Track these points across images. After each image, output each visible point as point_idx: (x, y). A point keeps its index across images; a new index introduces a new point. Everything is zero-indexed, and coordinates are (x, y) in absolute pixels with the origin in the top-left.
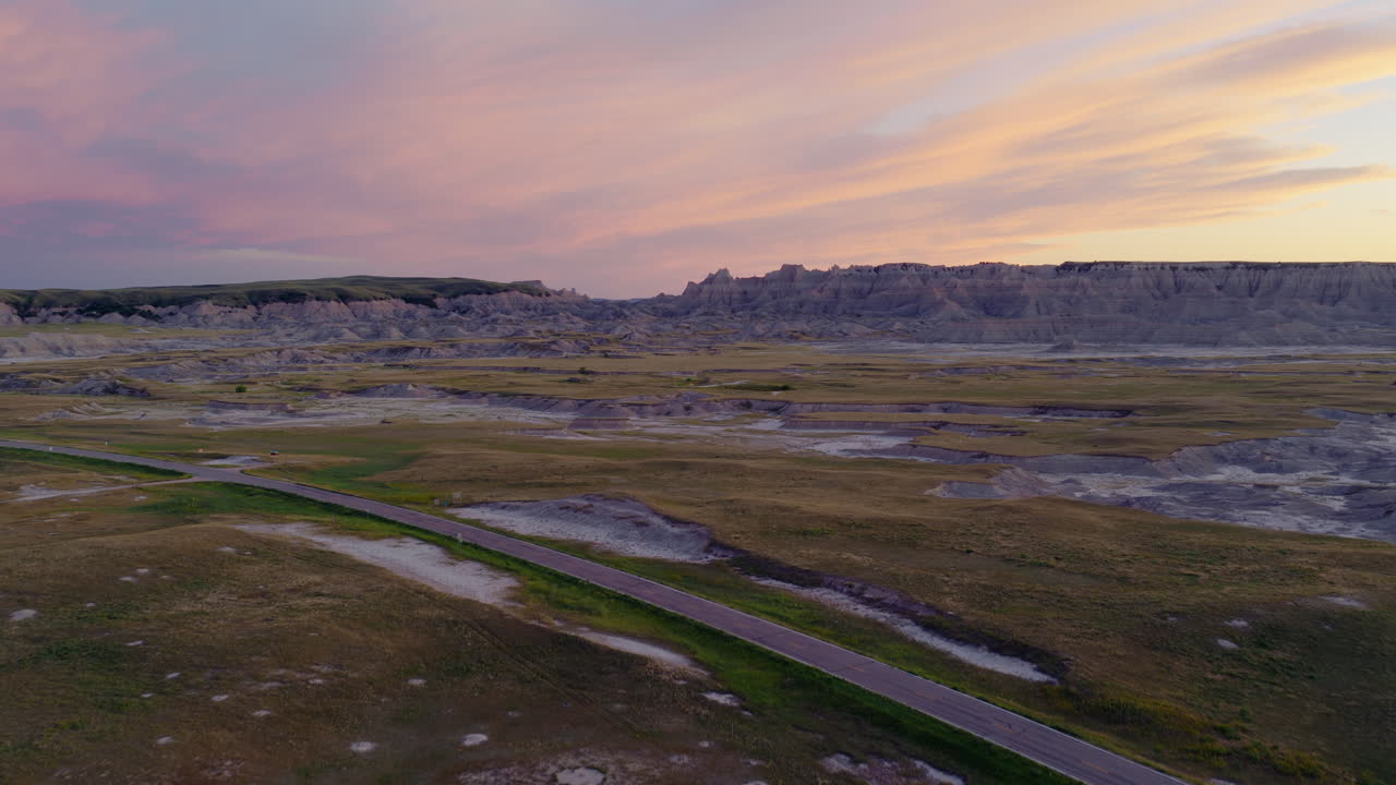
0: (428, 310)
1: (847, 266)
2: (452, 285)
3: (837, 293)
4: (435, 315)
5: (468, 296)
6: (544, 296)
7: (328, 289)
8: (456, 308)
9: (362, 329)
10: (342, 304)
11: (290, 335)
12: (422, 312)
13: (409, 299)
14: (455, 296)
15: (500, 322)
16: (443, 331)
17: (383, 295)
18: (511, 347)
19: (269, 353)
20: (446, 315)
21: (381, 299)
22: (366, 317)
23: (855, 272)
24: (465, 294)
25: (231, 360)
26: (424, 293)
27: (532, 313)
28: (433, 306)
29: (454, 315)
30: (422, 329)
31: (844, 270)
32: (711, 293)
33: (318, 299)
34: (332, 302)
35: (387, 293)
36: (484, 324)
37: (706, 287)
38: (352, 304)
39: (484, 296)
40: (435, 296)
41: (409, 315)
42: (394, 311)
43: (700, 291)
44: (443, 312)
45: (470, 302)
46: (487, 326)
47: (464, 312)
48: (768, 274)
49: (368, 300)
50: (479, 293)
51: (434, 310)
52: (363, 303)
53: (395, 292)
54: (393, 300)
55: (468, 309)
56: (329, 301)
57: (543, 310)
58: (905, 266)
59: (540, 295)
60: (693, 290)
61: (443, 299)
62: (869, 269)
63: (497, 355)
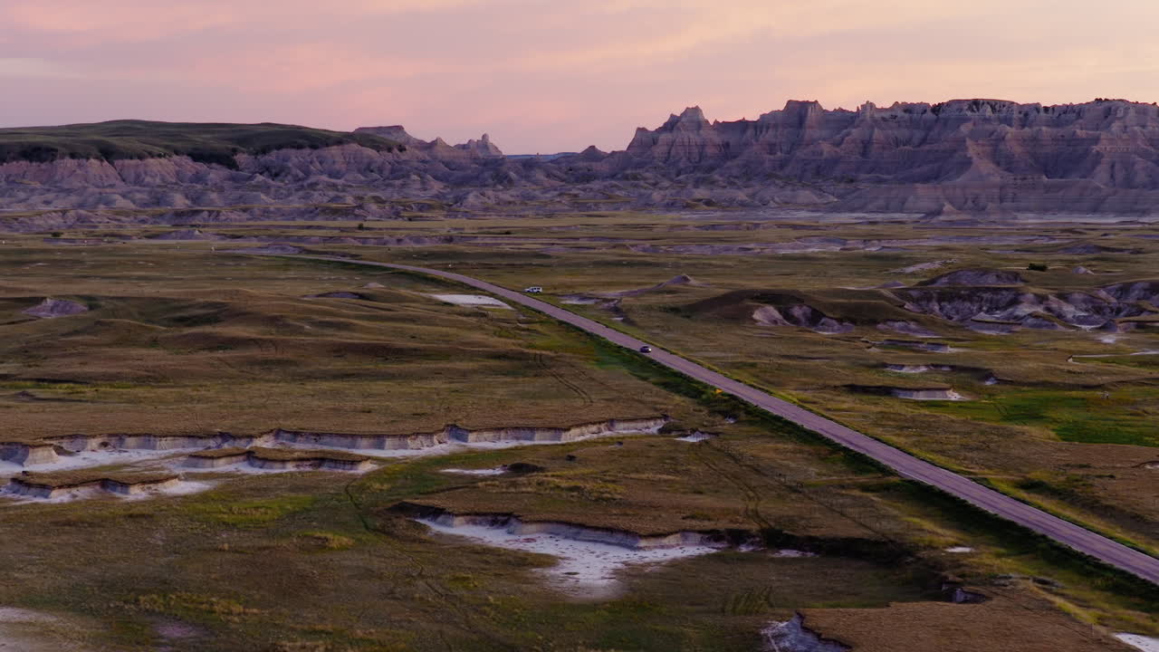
0: (225, 172)
1: (888, 105)
2: (260, 135)
3: (866, 145)
4: (233, 179)
5: (284, 151)
6: (396, 151)
7: (86, 142)
8: (265, 169)
9: (138, 196)
10: (106, 163)
11: (47, 203)
12: (216, 174)
13: (197, 156)
14: (264, 152)
15: (320, 187)
16: (240, 198)
17: (162, 151)
18: (311, 212)
19: (54, 214)
20: (250, 178)
21: (160, 156)
22: (138, 181)
23: (900, 113)
24: (279, 147)
25: (21, 219)
26: (222, 146)
27: (375, 175)
28: (232, 165)
29: (260, 178)
30: (214, 196)
31: (882, 110)
32: (671, 144)
33: (73, 156)
34: (92, 160)
35: (166, 147)
36: (297, 190)
37: (665, 137)
38: (118, 162)
39: (307, 151)
40: (235, 151)
41: (198, 178)
42: (177, 173)
43: (655, 142)
44: (246, 173)
45: (286, 159)
46: (301, 193)
47: (277, 175)
48: (763, 116)
49: (141, 157)
50: (300, 147)
51: (234, 172)
52: (135, 162)
53: (178, 145)
54: (175, 158)
55: (282, 170)
56: (88, 159)
57: (393, 171)
58: (976, 104)
59: (390, 150)
60: (644, 140)
61: (246, 156)
62: (923, 108)
63: (293, 219)
